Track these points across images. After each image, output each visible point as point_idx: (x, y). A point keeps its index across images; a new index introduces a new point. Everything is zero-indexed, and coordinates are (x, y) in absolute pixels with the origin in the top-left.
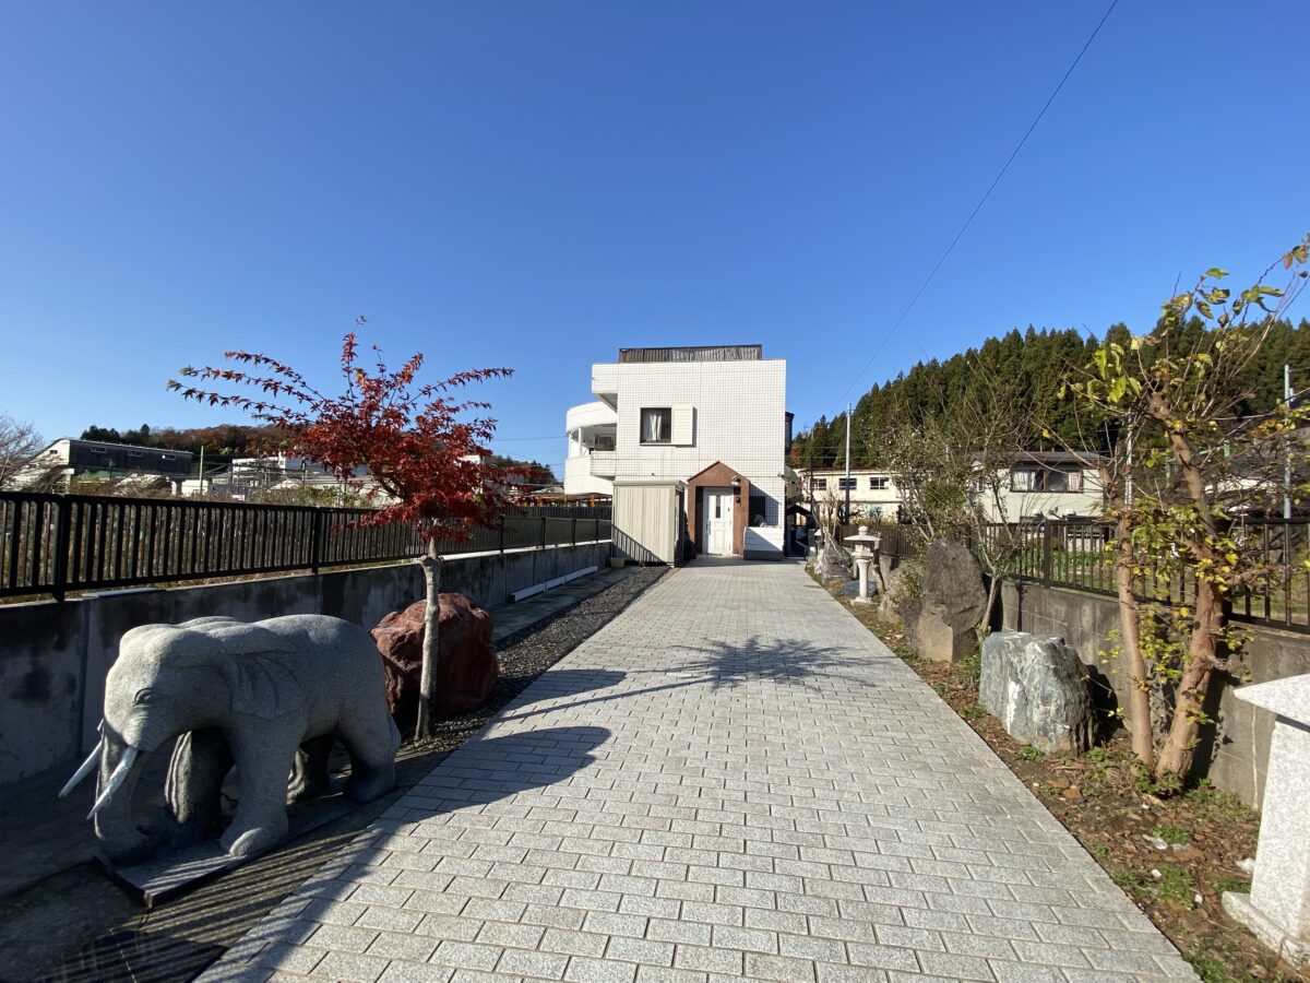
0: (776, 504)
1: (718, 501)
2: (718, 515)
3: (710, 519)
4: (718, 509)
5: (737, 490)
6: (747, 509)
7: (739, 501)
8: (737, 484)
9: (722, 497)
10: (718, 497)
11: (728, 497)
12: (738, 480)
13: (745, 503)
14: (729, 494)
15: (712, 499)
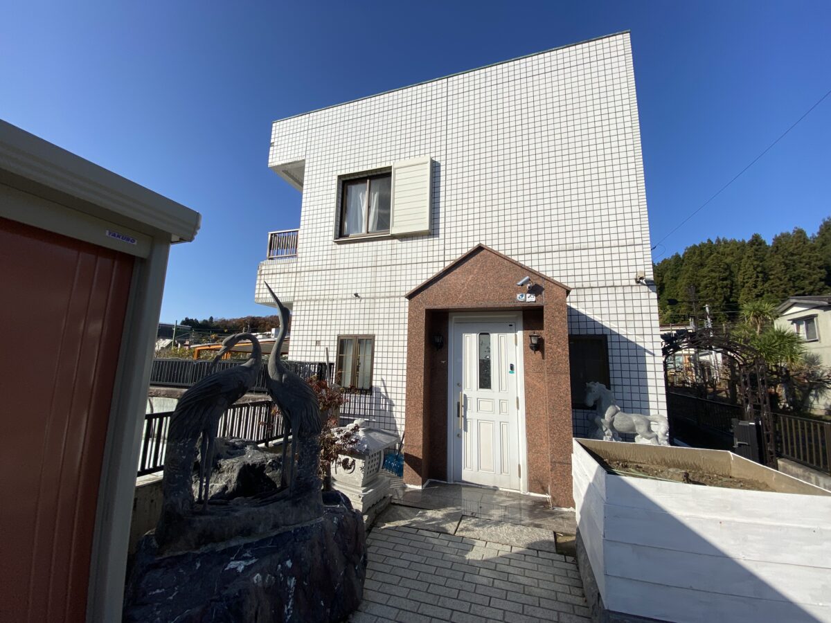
0: (638, 353)
1: (484, 348)
2: (485, 382)
3: (466, 390)
4: (485, 366)
5: (532, 318)
6: (565, 366)
7: (538, 346)
8: (531, 298)
9: (494, 337)
10: (484, 334)
11: (511, 336)
12: (536, 290)
13: (559, 351)
14: (511, 328)
15: (470, 342)
